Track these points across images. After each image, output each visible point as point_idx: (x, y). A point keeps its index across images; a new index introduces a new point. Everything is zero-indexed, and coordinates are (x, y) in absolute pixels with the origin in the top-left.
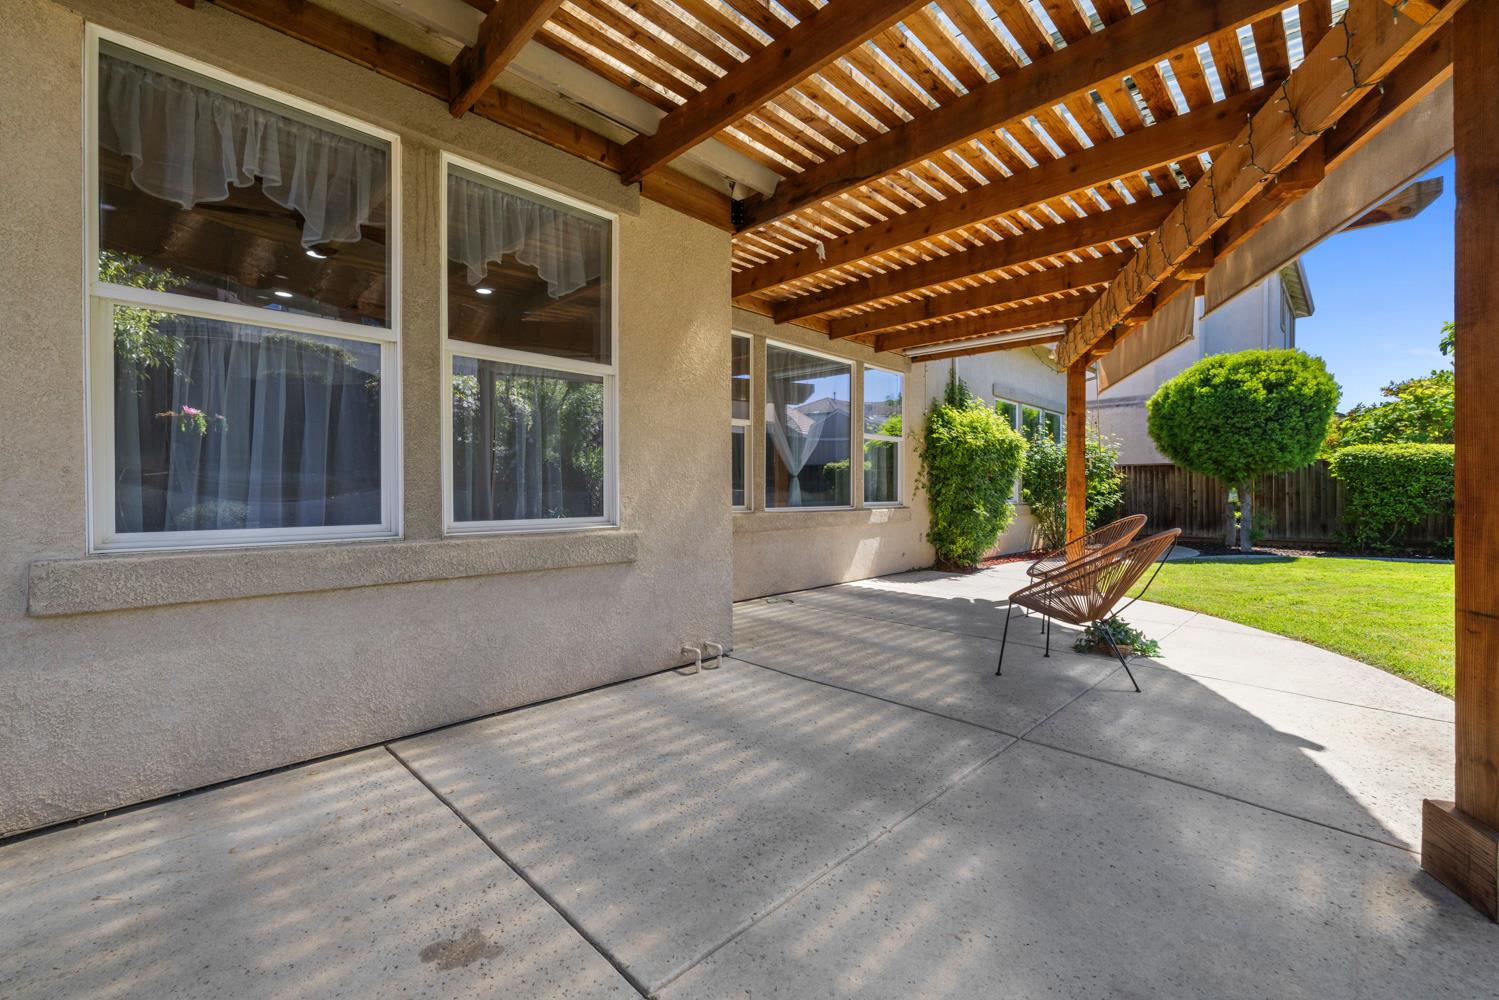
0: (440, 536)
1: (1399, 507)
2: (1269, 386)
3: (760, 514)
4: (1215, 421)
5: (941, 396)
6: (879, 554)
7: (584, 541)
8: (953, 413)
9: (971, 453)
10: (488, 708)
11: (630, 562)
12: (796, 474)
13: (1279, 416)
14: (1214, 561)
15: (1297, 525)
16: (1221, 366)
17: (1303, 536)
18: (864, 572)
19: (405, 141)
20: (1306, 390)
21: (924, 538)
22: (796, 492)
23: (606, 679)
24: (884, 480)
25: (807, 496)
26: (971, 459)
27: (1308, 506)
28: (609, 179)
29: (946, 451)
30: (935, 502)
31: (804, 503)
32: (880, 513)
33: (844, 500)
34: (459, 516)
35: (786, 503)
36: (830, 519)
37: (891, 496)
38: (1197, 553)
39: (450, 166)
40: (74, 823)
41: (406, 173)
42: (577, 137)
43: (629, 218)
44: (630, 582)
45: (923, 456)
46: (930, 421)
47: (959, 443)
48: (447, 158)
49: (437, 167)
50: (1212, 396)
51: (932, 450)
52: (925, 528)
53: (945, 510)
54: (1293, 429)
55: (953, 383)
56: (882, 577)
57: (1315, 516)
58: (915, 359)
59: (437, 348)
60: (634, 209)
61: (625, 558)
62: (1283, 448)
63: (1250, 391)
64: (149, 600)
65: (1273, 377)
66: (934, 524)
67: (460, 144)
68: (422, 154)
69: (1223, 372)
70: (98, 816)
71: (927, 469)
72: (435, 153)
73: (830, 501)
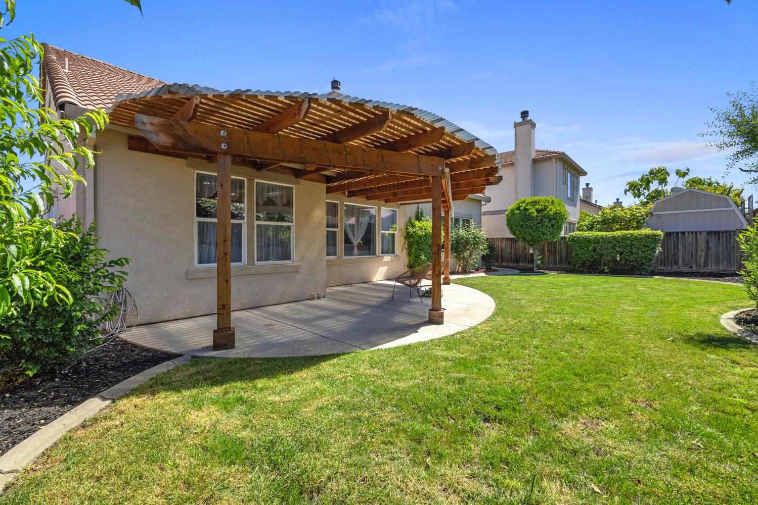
0: (254, 265)
1: (587, 255)
2: (538, 211)
3: (342, 259)
4: (521, 223)
5: (413, 216)
6: (387, 271)
7: (285, 266)
8: (417, 223)
9: (420, 237)
10: (264, 304)
11: (298, 272)
12: (356, 245)
13: (541, 222)
14: (526, 275)
15: (561, 262)
16: (524, 202)
17: (562, 266)
18: (381, 278)
19: (248, 179)
20: (550, 213)
21: (406, 267)
22: (356, 251)
23: (291, 300)
24: (391, 245)
25: (360, 252)
26: (420, 239)
27: (564, 255)
28: (293, 178)
29: (412, 236)
30: (409, 254)
31: (359, 255)
32: (387, 258)
33: (374, 254)
34: (258, 261)
35: (352, 254)
36: (368, 260)
37: (393, 252)
38: (519, 271)
39: (257, 182)
40: (192, 317)
41: (247, 186)
42: (285, 169)
43: (298, 185)
44: (298, 277)
45: (405, 238)
46: (407, 226)
47: (416, 234)
48: (256, 180)
49: (254, 183)
50: (520, 214)
51: (408, 236)
52: (406, 263)
53: (413, 257)
54: (547, 227)
55: (418, 211)
56: (387, 280)
57: (566, 258)
58: (401, 204)
59: (254, 223)
60: (298, 183)
61: (296, 271)
62: (543, 234)
63: (531, 213)
64: (204, 277)
65: (540, 208)
66: (410, 261)
67: (258, 177)
68: (251, 181)
69: (524, 205)
70: (196, 317)
71: (407, 242)
72: (253, 180)
73: (369, 254)
